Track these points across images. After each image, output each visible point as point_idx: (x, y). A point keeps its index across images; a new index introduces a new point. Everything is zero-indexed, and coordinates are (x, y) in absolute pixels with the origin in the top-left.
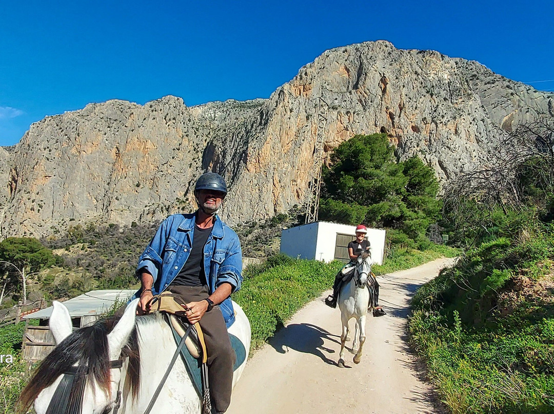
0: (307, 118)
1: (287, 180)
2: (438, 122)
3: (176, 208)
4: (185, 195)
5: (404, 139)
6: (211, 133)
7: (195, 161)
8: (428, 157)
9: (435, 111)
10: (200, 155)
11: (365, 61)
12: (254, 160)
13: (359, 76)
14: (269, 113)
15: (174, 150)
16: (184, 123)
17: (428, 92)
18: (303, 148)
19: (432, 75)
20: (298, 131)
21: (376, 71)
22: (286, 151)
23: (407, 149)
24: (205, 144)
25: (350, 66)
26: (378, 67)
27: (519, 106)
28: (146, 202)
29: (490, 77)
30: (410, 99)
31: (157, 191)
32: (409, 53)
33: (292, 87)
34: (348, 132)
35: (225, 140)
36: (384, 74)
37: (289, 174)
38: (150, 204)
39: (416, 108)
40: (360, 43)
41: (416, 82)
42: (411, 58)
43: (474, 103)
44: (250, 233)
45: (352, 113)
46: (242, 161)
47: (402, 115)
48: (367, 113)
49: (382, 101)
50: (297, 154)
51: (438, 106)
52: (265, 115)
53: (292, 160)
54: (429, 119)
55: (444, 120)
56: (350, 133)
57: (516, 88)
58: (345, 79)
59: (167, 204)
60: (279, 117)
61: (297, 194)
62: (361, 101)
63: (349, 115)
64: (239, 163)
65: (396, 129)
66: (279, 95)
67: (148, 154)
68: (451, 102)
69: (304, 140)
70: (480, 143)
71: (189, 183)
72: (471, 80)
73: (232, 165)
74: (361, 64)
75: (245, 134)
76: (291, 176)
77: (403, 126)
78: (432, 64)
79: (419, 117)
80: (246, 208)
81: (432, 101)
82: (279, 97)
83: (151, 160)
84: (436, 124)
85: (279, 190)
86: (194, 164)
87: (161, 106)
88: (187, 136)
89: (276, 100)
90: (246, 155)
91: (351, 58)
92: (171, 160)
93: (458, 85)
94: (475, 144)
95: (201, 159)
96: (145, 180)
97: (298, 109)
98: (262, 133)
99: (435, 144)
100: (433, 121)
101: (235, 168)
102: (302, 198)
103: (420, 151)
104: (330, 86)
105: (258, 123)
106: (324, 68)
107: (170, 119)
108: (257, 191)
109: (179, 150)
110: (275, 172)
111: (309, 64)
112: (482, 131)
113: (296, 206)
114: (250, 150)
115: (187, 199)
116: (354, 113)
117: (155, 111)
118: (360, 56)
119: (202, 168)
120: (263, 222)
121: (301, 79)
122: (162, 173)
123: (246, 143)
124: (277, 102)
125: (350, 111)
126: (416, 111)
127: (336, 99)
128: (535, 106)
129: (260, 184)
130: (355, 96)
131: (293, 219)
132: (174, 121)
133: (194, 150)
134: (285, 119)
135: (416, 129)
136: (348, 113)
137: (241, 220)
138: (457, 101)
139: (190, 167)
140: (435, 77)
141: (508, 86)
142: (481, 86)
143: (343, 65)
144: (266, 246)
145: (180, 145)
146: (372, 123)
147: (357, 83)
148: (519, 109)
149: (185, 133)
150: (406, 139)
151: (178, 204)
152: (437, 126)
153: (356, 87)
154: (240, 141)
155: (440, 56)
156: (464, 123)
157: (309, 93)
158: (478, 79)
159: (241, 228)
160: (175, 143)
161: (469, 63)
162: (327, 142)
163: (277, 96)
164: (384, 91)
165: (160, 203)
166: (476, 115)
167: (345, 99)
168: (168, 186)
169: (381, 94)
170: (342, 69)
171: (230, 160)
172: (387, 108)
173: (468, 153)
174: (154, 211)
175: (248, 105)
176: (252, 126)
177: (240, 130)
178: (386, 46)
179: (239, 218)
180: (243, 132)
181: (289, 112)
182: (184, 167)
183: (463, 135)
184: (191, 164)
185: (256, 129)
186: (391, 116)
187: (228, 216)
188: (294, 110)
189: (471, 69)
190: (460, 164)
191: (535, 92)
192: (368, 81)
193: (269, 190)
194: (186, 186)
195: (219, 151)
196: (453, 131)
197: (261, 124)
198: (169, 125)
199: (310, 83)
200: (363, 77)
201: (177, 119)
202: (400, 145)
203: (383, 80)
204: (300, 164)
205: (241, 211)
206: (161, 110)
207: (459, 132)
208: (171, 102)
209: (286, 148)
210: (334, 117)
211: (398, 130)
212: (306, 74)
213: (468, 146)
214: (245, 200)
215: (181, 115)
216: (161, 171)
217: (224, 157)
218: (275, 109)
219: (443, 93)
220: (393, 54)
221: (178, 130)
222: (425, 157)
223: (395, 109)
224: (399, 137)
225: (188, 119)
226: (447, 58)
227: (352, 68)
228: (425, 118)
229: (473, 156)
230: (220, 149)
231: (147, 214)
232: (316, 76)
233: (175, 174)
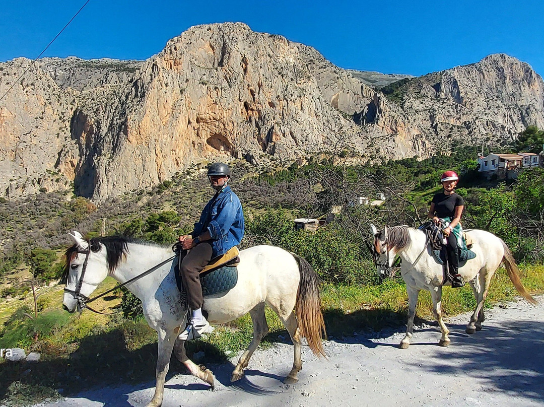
0: (182, 93)
1: (167, 150)
2: (289, 99)
3: (49, 181)
4: (56, 166)
5: (263, 113)
6: (77, 101)
7: (63, 131)
8: (282, 128)
9: (286, 90)
10: (68, 124)
11: (227, 41)
12: (135, 132)
13: (223, 54)
14: (145, 86)
15: (36, 118)
16: (44, 89)
17: (279, 74)
18: (180, 120)
19: (281, 58)
20: (174, 104)
21: (238, 52)
22: (164, 123)
23: (266, 121)
24: (72, 113)
25: (214, 44)
26: (239, 48)
27: (342, 88)
28: (10, 176)
29: (322, 63)
30: (266, 78)
31: (22, 163)
32: (262, 36)
33: (163, 60)
34: (217, 106)
35: (97, 110)
36: (244, 55)
37: (169, 144)
38: (15, 178)
39: (271, 87)
40: (222, 23)
41: (270, 64)
42: (264, 41)
43: (312, 84)
44: (139, 200)
45: (220, 89)
46: (122, 133)
47: (261, 92)
48: (232, 90)
49: (244, 79)
50: (175, 126)
51: (287, 85)
52: (140, 88)
53: (170, 131)
54: (282, 97)
55: (293, 98)
56: (219, 107)
57: (340, 73)
58: (210, 56)
59: (37, 176)
60: (156, 91)
61: (176, 162)
62: (226, 78)
63: (217, 90)
64: (118, 135)
65: (257, 104)
66: (153, 68)
67: (6, 123)
68: (297, 83)
69: (180, 113)
70: (318, 117)
71: (59, 154)
72: (309, 64)
73: (111, 135)
74: (225, 44)
75: (119, 105)
76: (171, 146)
77: (261, 102)
78: (281, 48)
79: (274, 95)
80: (131, 177)
81: (283, 81)
82: (153, 71)
83: (10, 129)
84: (287, 101)
85: (162, 159)
86: (62, 134)
87: (14, 70)
88: (50, 103)
89: (150, 73)
90: (126, 127)
91: (215, 36)
92: (35, 130)
93: (301, 68)
94: (315, 118)
95: (69, 129)
96: (4, 152)
97: (172, 83)
98: (140, 106)
99: (287, 118)
100: (285, 98)
101: (114, 139)
102: (181, 165)
103: (276, 123)
104: (197, 61)
105: (133, 95)
106: (191, 43)
107: (27, 85)
108: (141, 161)
109: (42, 118)
110: (157, 143)
111: (176, 38)
112: (318, 107)
113: (177, 173)
114: (130, 122)
115: (59, 171)
116: (221, 89)
117: (8, 74)
118: (223, 35)
119: (71, 138)
120: (150, 189)
121: (171, 53)
122: (25, 144)
123: (123, 114)
124: (151, 75)
125: (218, 87)
126: (272, 89)
127: (204, 75)
128: (352, 88)
129: (143, 155)
130: (221, 73)
131: (177, 185)
132: (33, 87)
133: (60, 119)
134: (162, 93)
135: (272, 104)
136: (216, 88)
137: (127, 189)
138: (300, 82)
139: (58, 137)
140: (284, 60)
141: (335, 72)
142: (317, 70)
143: (208, 42)
144: (159, 210)
145: (43, 113)
146: (237, 98)
147: (222, 61)
148: (343, 90)
149: (47, 100)
150: (265, 113)
151: (51, 176)
152: (288, 103)
153: (221, 64)
154: (115, 112)
155: (286, 42)
156: (307, 101)
157: (179, 67)
158: (314, 64)
159: (129, 196)
160: (37, 111)
161: (307, 49)
162: (199, 114)
163: (151, 69)
164: (245, 71)
165: (28, 175)
166: (314, 94)
167: (213, 75)
168: (35, 158)
169: (243, 72)
170: (207, 46)
171: (106, 131)
172: (248, 85)
173: (311, 126)
174: (24, 185)
175: (95, 64)
176: (127, 97)
177: (113, 101)
178: (244, 29)
179: (125, 186)
180: (117, 103)
181: (164, 86)
182: (50, 137)
183: (307, 111)
184: (58, 134)
185: (132, 101)
186: (252, 93)
187: (114, 185)
188: (169, 84)
189: (309, 55)
190: (305, 134)
191: (353, 77)
192: (231, 60)
193: (152, 160)
194: (56, 156)
195: (92, 121)
196: (299, 107)
197: (136, 96)
198: (27, 92)
199: (180, 59)
200: (226, 56)
201: (35, 85)
202: (260, 118)
203: (244, 60)
204: (178, 135)
205: (126, 181)
206: (15, 74)
207: (304, 108)
208: (26, 65)
209: (164, 120)
210: (205, 92)
211: (258, 105)
212: (175, 48)
213: (310, 119)
214: (130, 169)
215: (39, 80)
216: (24, 142)
217: (98, 127)
218: (151, 83)
219: (290, 74)
220: (251, 36)
221: (39, 97)
222: (280, 129)
223: (255, 87)
224: (259, 111)
225: (47, 84)
226: (291, 43)
227: (217, 46)
228: (279, 96)
229: (314, 128)
230: (93, 119)
231: (16, 189)
232: (185, 52)
233: (41, 144)
